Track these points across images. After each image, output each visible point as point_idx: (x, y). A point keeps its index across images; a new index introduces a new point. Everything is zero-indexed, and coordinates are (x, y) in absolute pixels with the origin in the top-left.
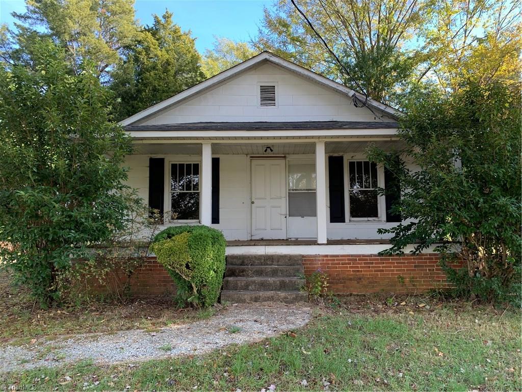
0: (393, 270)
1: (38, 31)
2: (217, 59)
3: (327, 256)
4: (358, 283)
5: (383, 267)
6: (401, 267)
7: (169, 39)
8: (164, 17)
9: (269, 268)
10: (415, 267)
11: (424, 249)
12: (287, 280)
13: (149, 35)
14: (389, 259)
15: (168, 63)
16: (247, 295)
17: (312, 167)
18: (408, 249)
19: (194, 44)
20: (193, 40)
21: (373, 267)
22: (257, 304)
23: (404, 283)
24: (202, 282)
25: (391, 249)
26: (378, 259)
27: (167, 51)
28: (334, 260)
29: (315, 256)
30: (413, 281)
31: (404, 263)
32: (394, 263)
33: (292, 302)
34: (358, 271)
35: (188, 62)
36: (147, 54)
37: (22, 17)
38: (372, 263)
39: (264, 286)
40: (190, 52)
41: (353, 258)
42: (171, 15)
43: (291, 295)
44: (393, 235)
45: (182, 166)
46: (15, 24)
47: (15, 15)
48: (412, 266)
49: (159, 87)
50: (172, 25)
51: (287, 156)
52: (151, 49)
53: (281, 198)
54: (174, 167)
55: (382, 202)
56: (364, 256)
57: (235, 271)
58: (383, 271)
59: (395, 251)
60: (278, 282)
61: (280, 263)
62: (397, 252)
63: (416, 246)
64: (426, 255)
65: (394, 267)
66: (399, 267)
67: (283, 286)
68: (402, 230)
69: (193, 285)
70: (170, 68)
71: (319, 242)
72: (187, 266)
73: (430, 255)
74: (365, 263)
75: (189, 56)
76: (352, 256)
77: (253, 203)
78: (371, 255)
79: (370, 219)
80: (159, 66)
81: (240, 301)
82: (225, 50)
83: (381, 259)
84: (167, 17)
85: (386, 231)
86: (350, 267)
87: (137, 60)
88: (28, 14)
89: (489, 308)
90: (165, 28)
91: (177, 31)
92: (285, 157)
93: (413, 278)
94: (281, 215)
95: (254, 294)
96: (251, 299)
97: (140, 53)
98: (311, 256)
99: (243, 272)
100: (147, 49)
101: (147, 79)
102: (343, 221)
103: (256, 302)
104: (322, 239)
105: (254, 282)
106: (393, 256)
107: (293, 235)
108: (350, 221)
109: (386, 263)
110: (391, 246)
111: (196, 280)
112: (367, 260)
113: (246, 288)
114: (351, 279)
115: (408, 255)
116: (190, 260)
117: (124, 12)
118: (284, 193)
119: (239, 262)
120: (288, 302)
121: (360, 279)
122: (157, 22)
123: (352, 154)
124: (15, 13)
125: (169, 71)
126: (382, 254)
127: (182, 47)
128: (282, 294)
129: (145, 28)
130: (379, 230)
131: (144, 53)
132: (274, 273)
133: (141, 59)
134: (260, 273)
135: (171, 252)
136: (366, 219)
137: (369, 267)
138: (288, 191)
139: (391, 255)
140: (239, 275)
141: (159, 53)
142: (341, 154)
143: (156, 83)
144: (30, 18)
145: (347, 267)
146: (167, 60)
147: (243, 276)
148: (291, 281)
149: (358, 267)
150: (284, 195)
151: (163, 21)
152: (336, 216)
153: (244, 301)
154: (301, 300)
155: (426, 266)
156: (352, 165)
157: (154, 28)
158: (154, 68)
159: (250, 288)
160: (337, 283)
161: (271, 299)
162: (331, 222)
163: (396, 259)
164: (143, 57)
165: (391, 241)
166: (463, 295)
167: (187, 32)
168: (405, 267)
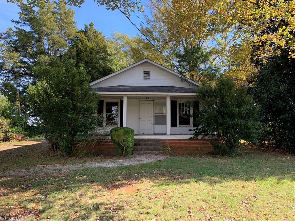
0: (194, 145)
1: (26, 30)
2: (112, 42)
3: (170, 139)
4: (181, 149)
5: (191, 143)
6: (197, 143)
7: (92, 36)
8: (90, 25)
9: (149, 143)
10: (202, 143)
11: (205, 137)
12: (156, 147)
13: (83, 34)
14: (193, 141)
15: (92, 49)
16: (142, 152)
17: (165, 105)
18: (200, 137)
19: (104, 39)
20: (104, 37)
21: (187, 144)
22: (146, 155)
23: (198, 149)
24: (127, 146)
25: (193, 137)
26: (189, 141)
27: (92, 43)
28: (173, 141)
29: (166, 139)
30: (201, 149)
31: (198, 142)
32: (194, 142)
33: (158, 154)
34: (181, 145)
35: (102, 48)
36: (82, 44)
37: (17, 22)
38: (187, 142)
39: (148, 149)
40: (103, 43)
41: (180, 140)
42: (94, 24)
43: (158, 152)
44: (195, 132)
45: (111, 103)
46: (15, 27)
47: (13, 21)
48: (201, 143)
49: (88, 61)
50: (94, 29)
51: (154, 100)
52: (84, 42)
53: (151, 117)
54: (107, 103)
55: (192, 120)
56: (183, 139)
57: (137, 144)
58: (190, 145)
59: (195, 137)
60: (153, 148)
61: (153, 142)
62: (196, 138)
63: (203, 136)
64: (206, 139)
65: (195, 143)
66: (196, 143)
67: (154, 149)
68: (198, 130)
69: (124, 148)
70: (93, 51)
71: (167, 134)
72: (123, 141)
73: (208, 139)
74: (184, 142)
75: (102, 45)
76: (179, 139)
77: (140, 119)
78: (186, 139)
79: (187, 126)
80: (88, 50)
81: (140, 154)
82: (117, 37)
83: (190, 141)
84: (91, 25)
85: (192, 130)
86: (179, 144)
87: (77, 47)
88: (19, 21)
89: (225, 156)
90: (90, 31)
91: (96, 32)
92: (153, 100)
93: (201, 148)
94: (151, 124)
95: (144, 152)
96: (144, 153)
97: (78, 43)
98: (164, 139)
99: (139, 144)
100: (82, 42)
101: (82, 56)
102: (177, 127)
103: (145, 154)
104: (168, 133)
105: (144, 148)
106: (194, 139)
107: (156, 132)
108: (179, 127)
109: (192, 142)
110: (193, 136)
111: (125, 146)
112: (184, 141)
113: (141, 150)
114: (179, 148)
115: (200, 139)
116: (124, 138)
117: (71, 23)
118: (153, 115)
119: (138, 141)
120: (156, 154)
121: (182, 148)
122: (87, 27)
123: (180, 100)
124: (13, 20)
125: (93, 52)
126: (190, 139)
127: (99, 41)
128: (154, 152)
129: (80, 30)
130: (189, 130)
131: (80, 43)
132: (151, 145)
133: (79, 47)
134: (146, 145)
135: (118, 136)
136: (185, 126)
137: (185, 144)
138: (154, 114)
139: (193, 139)
140: (138, 146)
141: (88, 44)
142: (176, 100)
143: (86, 59)
144: (21, 23)
145: (177, 144)
146: (92, 47)
147: (140, 146)
148: (157, 148)
149: (181, 144)
150: (152, 116)
151: (89, 27)
152: (174, 125)
153: (141, 154)
154: (161, 154)
155: (206, 143)
156: (180, 104)
157: (85, 30)
158: (85, 51)
159: (143, 150)
160: (174, 149)
161: (150, 153)
162: (172, 127)
163: (195, 141)
164: (80, 46)
165: (193, 134)
166: (217, 153)
167: (101, 32)
168: (198, 143)
